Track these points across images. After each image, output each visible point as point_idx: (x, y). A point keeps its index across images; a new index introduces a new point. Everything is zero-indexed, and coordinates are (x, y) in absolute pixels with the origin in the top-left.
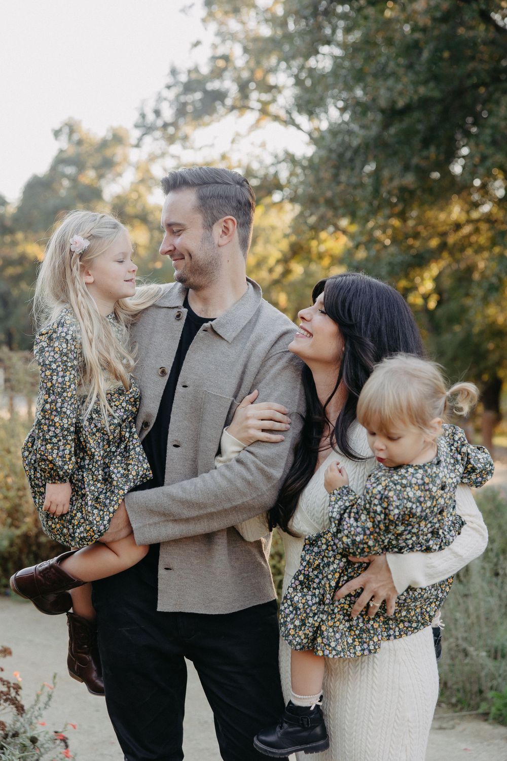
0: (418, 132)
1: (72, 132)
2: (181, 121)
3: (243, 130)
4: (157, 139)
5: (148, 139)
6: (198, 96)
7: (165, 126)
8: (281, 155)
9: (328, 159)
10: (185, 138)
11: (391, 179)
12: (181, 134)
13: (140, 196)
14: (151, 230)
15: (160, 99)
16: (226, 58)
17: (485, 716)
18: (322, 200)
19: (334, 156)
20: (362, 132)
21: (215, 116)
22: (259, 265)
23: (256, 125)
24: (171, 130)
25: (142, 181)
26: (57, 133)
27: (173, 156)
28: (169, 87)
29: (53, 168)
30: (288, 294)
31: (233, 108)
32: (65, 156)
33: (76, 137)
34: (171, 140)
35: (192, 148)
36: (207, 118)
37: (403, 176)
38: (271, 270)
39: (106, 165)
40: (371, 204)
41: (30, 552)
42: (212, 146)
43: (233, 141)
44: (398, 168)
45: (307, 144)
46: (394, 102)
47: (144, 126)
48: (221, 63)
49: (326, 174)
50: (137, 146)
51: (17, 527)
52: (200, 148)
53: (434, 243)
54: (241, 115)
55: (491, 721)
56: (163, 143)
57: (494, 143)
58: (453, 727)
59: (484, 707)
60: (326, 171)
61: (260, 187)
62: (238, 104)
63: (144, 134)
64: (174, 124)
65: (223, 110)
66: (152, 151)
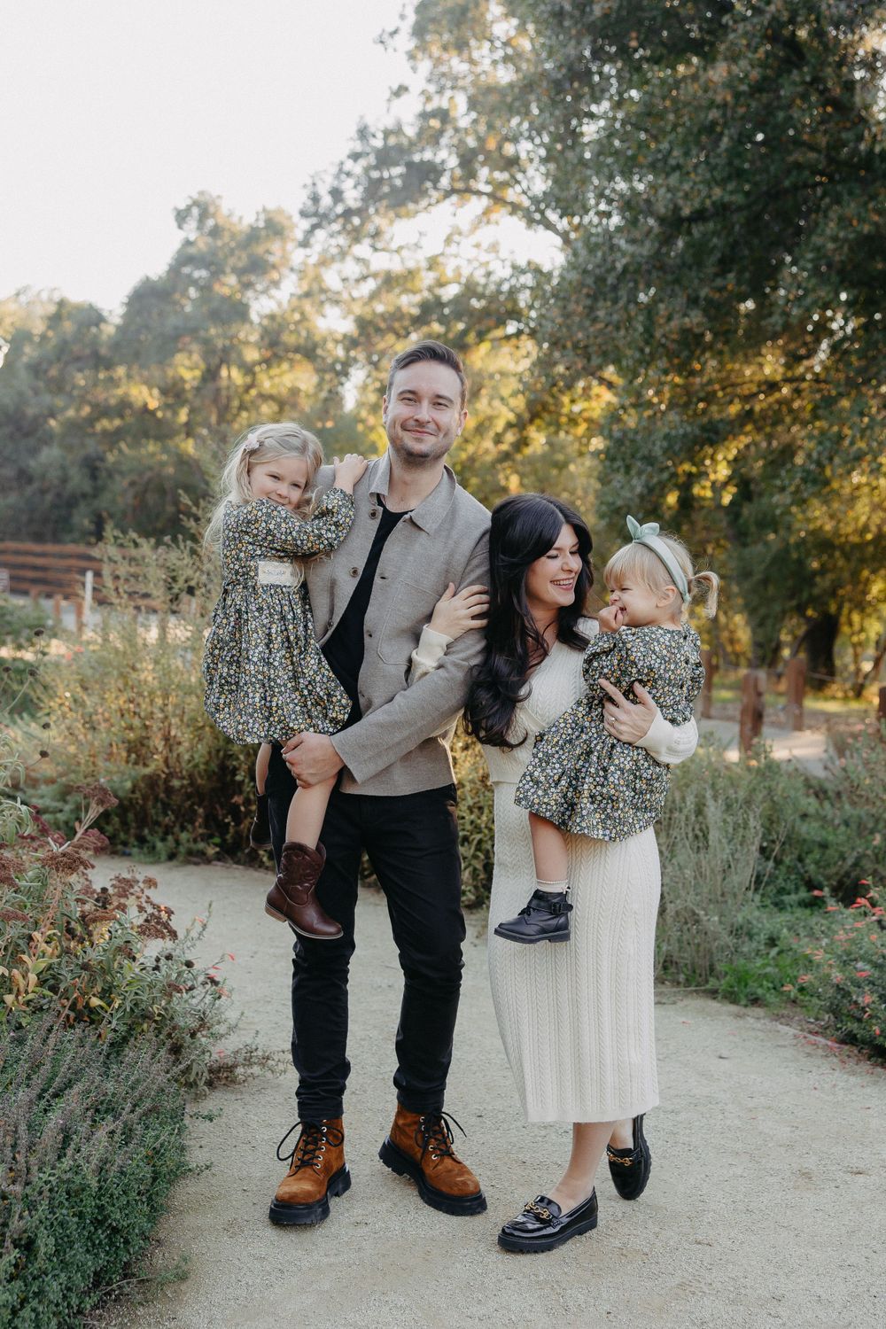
0: (713, 249)
1: (204, 215)
2: (372, 208)
3: (465, 226)
4: (334, 235)
5: (320, 234)
6: (398, 171)
7: (348, 213)
8: (522, 263)
9: (582, 285)
10: (377, 234)
11: (669, 318)
12: (370, 228)
13: (304, 318)
14: (320, 371)
15: (342, 172)
16: (444, 115)
17: (713, 994)
19: (590, 281)
20: (630, 248)
21: (424, 203)
22: (480, 429)
23: (485, 217)
24: (356, 221)
25: (308, 295)
26: (181, 217)
27: (358, 260)
28: (355, 157)
29: (175, 270)
30: (522, 476)
31: (448, 194)
32: (192, 250)
33: (210, 223)
34: (356, 236)
35: (385, 250)
38: (498, 439)
39: (257, 268)
40: (641, 351)
41: (156, 799)
42: (417, 246)
43: (448, 241)
44: (681, 300)
45: (559, 249)
46: (677, 209)
47: (316, 214)
48: (435, 123)
49: (578, 307)
50: (305, 244)
51: (145, 765)
52: (398, 250)
53: (734, 409)
54: (464, 202)
56: (342, 240)
58: (674, 1003)
59: (713, 983)
60: (577, 302)
61: (486, 313)
62: (460, 185)
63: (314, 227)
64: (359, 212)
65: (435, 195)
66: (325, 251)
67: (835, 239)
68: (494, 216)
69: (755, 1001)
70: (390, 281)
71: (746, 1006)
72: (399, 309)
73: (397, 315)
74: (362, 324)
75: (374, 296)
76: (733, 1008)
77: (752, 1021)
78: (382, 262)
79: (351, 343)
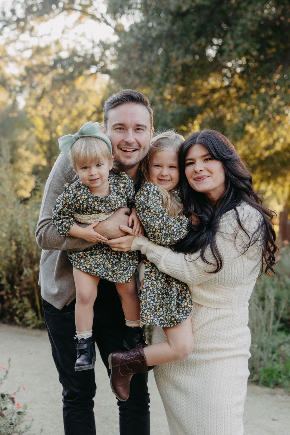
0: (193, 28)
2: (29, 17)
3: (70, 25)
4: (13, 30)
5: (7, 30)
7: (18, 20)
8: (97, 41)
9: (136, 45)
10: (32, 29)
11: (177, 59)
12: (28, 27)
14: (9, 92)
17: (257, 382)
18: (132, 72)
19: (140, 43)
20: (159, 27)
21: (52, 15)
23: (79, 21)
24: (22, 24)
27: (23, 41)
31: (64, 9)
34: (23, 30)
35: (36, 36)
36: (46, 16)
37: (185, 57)
40: (163, 75)
42: (49, 35)
43: (63, 32)
44: (182, 51)
45: (113, 34)
46: (180, 8)
47: (4, 21)
49: (135, 55)
52: (41, 36)
53: (200, 102)
54: (69, 14)
55: (260, 384)
56: (16, 32)
57: (243, 36)
59: (256, 377)
60: (135, 52)
61: (82, 64)
62: (67, 7)
63: (4, 26)
64: (24, 20)
65: (57, 11)
66: (8, 38)
67: (251, 20)
68: (83, 20)
69: (277, 385)
70: (38, 51)
71: (273, 388)
72: (43, 63)
73: (43, 65)
74: (28, 69)
75: (32, 57)
76: (267, 390)
77: (280, 396)
78: (34, 42)
79: (23, 78)
